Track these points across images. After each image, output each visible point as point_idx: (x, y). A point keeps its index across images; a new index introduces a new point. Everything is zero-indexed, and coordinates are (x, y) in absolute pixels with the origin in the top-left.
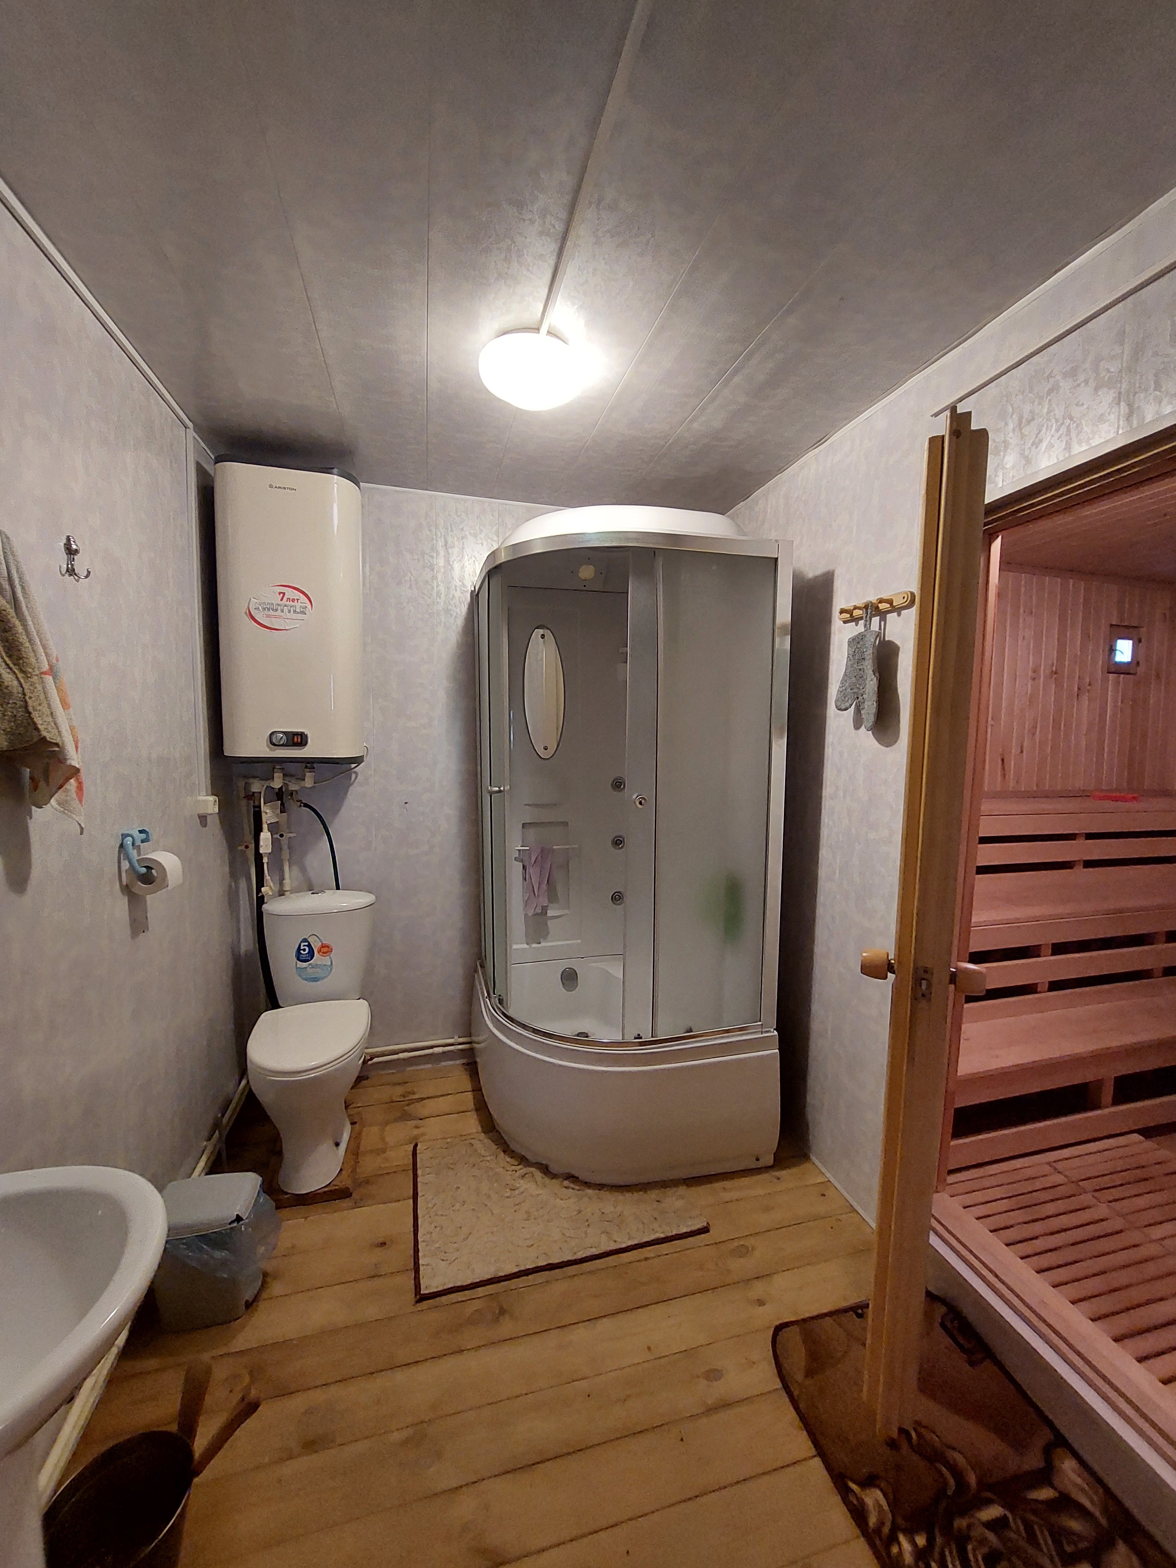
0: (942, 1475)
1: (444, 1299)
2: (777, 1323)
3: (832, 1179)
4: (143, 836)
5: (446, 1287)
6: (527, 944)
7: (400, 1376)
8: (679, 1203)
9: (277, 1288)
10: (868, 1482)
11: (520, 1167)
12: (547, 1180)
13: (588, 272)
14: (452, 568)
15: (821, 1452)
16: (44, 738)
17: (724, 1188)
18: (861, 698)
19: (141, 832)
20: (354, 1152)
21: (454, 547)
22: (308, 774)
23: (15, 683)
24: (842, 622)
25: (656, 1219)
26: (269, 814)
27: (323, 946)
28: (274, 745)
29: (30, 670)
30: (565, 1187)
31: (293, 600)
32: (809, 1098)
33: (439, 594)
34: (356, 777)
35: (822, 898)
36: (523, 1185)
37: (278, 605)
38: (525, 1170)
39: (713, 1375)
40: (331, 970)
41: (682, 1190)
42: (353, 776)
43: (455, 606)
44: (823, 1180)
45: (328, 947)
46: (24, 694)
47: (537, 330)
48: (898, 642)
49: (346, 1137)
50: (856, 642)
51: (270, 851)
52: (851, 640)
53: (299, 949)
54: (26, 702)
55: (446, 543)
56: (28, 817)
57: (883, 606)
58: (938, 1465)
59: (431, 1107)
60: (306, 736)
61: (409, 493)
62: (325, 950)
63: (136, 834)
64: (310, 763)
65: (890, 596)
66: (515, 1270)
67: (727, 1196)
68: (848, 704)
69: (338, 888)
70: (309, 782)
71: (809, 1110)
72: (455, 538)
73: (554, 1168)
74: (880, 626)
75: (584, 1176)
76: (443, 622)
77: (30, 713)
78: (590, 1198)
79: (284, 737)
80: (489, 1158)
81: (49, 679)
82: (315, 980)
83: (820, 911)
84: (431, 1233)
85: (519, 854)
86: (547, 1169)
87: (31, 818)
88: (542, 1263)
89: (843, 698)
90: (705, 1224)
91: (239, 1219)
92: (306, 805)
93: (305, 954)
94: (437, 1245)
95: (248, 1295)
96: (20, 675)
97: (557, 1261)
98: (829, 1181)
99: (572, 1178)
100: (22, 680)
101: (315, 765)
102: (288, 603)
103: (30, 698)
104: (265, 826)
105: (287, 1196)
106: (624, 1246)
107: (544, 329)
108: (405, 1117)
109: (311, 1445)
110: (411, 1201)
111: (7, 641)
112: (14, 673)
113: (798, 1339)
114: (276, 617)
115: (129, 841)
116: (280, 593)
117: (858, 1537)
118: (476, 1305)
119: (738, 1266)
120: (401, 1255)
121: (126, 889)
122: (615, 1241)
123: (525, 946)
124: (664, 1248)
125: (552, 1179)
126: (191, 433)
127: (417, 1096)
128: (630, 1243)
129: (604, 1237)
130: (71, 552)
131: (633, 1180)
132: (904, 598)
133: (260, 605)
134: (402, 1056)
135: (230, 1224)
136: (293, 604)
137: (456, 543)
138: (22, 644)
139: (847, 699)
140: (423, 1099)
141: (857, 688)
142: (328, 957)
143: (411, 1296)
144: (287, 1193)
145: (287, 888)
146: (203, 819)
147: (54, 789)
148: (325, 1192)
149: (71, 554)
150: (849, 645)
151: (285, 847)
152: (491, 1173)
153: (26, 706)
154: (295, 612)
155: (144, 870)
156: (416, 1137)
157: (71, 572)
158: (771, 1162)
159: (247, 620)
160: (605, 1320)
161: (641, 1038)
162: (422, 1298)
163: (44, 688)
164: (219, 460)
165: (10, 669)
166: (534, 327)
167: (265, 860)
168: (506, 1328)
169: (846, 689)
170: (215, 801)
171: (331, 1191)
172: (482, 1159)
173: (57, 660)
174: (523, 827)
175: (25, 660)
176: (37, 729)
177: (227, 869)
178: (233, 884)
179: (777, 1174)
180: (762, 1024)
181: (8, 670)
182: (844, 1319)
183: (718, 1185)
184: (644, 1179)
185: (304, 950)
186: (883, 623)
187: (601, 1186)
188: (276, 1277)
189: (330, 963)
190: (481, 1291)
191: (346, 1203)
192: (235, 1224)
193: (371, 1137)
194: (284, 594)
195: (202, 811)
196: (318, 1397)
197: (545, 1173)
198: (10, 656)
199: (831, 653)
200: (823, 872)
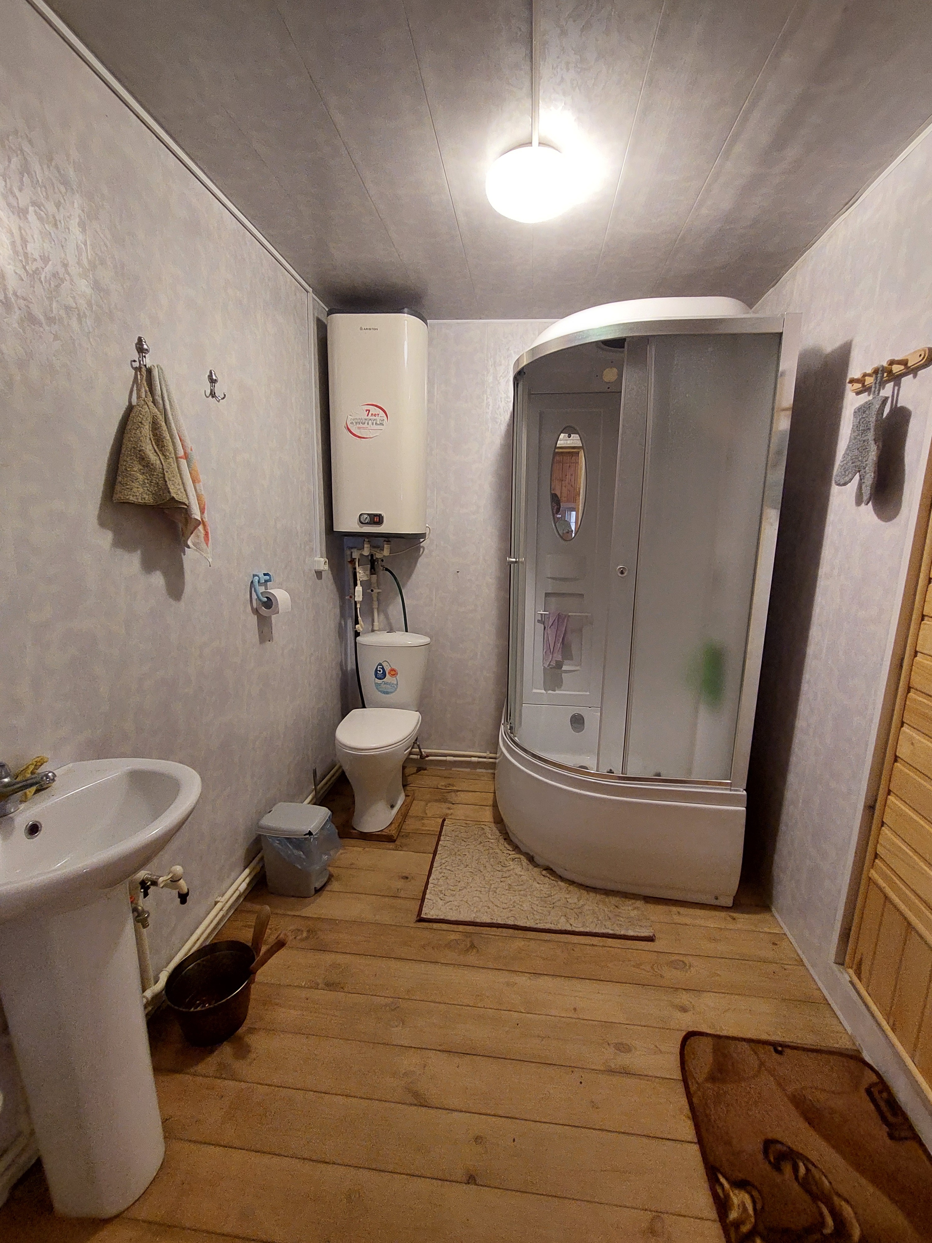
0: (821, 1214)
1: (435, 926)
2: (691, 1030)
3: (788, 933)
4: (267, 577)
5: (438, 918)
6: (545, 690)
7: (393, 964)
8: (633, 913)
9: (335, 886)
10: (741, 1184)
11: (513, 852)
12: (531, 867)
13: (561, 69)
14: (499, 383)
15: (701, 1142)
16: (173, 498)
17: (679, 913)
18: (863, 471)
19: (265, 575)
20: (404, 814)
21: (501, 365)
22: (385, 546)
23: (158, 462)
24: (854, 394)
25: (610, 919)
26: (362, 574)
27: (393, 670)
28: (362, 523)
29: (168, 454)
30: (543, 876)
31: (375, 415)
32: (776, 857)
33: (488, 405)
34: (424, 550)
35: (807, 676)
36: (512, 865)
37: (366, 419)
38: (517, 856)
39: (623, 1048)
40: (397, 687)
41: (639, 904)
42: (422, 550)
43: (500, 414)
44: (776, 931)
45: (395, 671)
46: (163, 469)
47: (530, 143)
48: (910, 407)
49: (399, 803)
50: (862, 411)
51: (361, 600)
52: (856, 410)
53: (376, 670)
54: (164, 474)
55: (495, 362)
56: (182, 554)
57: (896, 369)
58: (819, 1203)
59: (462, 796)
60: (383, 517)
61: (467, 323)
62: (393, 673)
63: (261, 575)
64: (388, 537)
65: (905, 356)
66: (489, 921)
67: (677, 919)
68: (847, 479)
69: (407, 631)
70: (386, 552)
71: (775, 867)
72: (502, 358)
73: (537, 859)
74: (893, 392)
75: (560, 871)
76: (490, 428)
77: (166, 482)
78: (561, 889)
79: (368, 517)
80: (492, 841)
81: (183, 462)
82: (387, 693)
83: (805, 687)
84: (439, 879)
85: (542, 618)
86: (533, 860)
87: (184, 555)
88: (510, 922)
89: (843, 473)
90: (651, 934)
91: (310, 833)
92: (387, 570)
93: (380, 674)
94: (440, 889)
95: (318, 885)
96: (162, 457)
97: (522, 925)
98: (785, 934)
99: (548, 869)
100: (162, 461)
101: (390, 539)
102: (372, 417)
103: (167, 472)
104: (359, 582)
105: (356, 831)
106: (577, 930)
107: (535, 142)
108: (445, 800)
109: (330, 986)
110: (431, 856)
111: (156, 436)
112: (158, 455)
113: (709, 1050)
114: (364, 428)
115: (256, 579)
116: (366, 410)
117: (714, 1221)
118: (453, 936)
119: (671, 975)
120: (416, 887)
121: (256, 611)
122: (571, 925)
123: (543, 691)
124: (610, 941)
125: (535, 867)
126: (311, 294)
127: (455, 788)
128: (582, 929)
129: (563, 919)
130: (213, 381)
131: (599, 884)
132: (920, 355)
133: (354, 420)
134: (448, 758)
135: (305, 835)
136: (375, 418)
137: (503, 362)
138: (164, 437)
139: (847, 472)
140: (458, 791)
141: (859, 461)
142: (395, 678)
143: (415, 918)
144: (355, 830)
145: (376, 628)
146: (319, 574)
147: (189, 534)
148: (378, 835)
149: (212, 382)
150: (854, 415)
151: (375, 599)
152: (491, 851)
153: (164, 477)
154: (376, 424)
155: (265, 599)
156: (447, 815)
157: (213, 394)
158: (731, 905)
159: (346, 431)
160: (546, 977)
161: (613, 773)
162: (421, 920)
163: (178, 467)
164: (330, 313)
165: (156, 453)
166: (527, 142)
167: (358, 606)
168: (472, 958)
169: (846, 464)
170: (325, 562)
171: (382, 835)
172: (488, 840)
173: (191, 450)
174: (546, 597)
175: (166, 448)
176: (169, 492)
177: (338, 611)
178: (343, 623)
179: (735, 915)
180: (731, 783)
181: (155, 454)
182: (761, 1050)
183: (674, 909)
184: (611, 886)
185: (380, 671)
186: (896, 388)
187: (572, 883)
188: (337, 880)
189: (396, 683)
190: (461, 928)
191: (391, 845)
192: (308, 836)
193: (417, 808)
194: (369, 411)
195: (317, 568)
196: (340, 959)
197: (530, 861)
198: (157, 446)
199: (841, 428)
200: (811, 650)
